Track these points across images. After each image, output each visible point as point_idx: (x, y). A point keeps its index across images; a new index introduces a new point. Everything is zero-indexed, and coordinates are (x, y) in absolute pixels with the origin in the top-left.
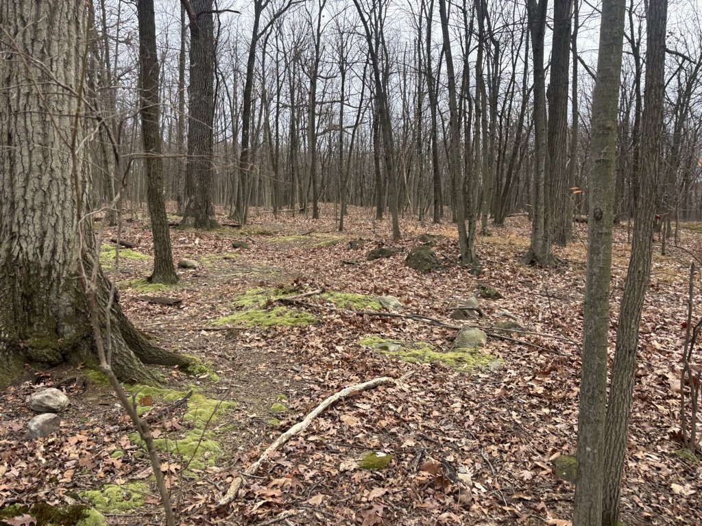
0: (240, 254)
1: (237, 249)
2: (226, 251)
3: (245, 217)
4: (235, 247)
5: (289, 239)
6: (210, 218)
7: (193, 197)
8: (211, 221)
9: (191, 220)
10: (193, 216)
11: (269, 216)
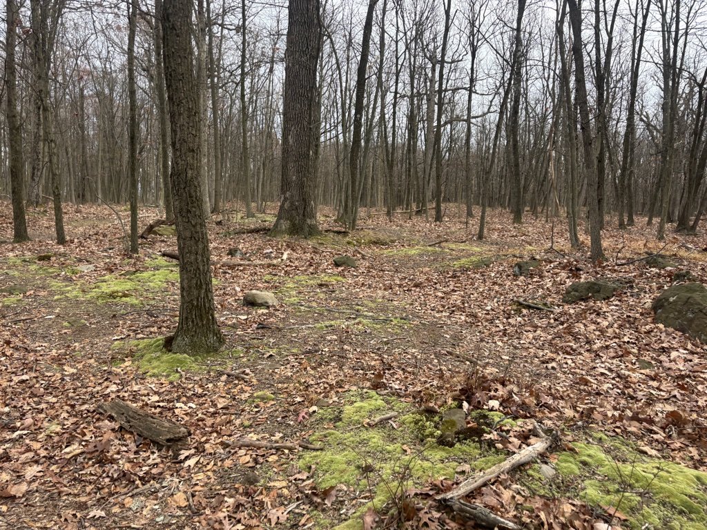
0: (344, 276)
1: (340, 269)
2: (324, 271)
3: (354, 221)
4: (337, 265)
5: (413, 252)
6: (309, 221)
7: (288, 194)
8: (310, 226)
9: (285, 225)
10: (287, 219)
11: (383, 219)
